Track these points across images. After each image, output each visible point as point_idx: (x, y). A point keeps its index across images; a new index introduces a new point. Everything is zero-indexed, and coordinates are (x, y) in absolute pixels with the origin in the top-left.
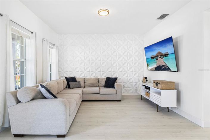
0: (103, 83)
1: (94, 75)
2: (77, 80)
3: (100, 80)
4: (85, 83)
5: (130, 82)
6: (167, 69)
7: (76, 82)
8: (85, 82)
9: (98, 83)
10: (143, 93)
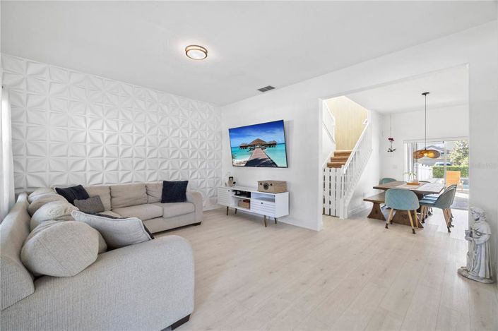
0: (158, 194)
1: (128, 179)
2: (90, 193)
3: (150, 188)
4: (113, 199)
5: (201, 187)
6: (271, 164)
7: (88, 200)
8: (112, 197)
9: (146, 195)
10: (232, 203)
